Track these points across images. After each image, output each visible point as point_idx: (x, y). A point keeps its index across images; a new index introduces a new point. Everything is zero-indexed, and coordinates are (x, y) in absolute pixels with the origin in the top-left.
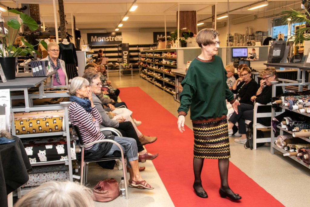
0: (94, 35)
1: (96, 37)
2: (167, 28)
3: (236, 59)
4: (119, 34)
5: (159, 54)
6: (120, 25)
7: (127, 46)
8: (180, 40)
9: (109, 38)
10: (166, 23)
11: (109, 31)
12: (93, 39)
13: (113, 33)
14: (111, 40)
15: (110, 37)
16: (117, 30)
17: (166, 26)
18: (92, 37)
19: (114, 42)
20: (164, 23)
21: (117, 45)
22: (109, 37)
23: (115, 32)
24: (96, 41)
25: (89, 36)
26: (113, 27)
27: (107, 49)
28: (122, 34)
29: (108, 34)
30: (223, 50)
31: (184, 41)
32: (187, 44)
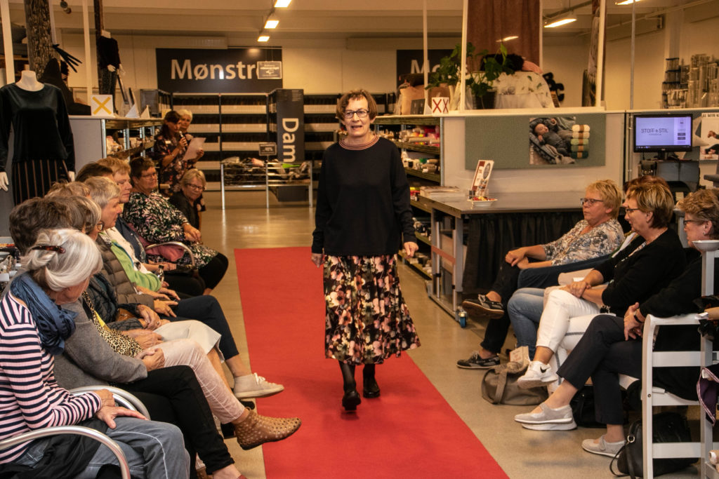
0: (181, 55)
2: (430, 36)
3: (647, 155)
4: (273, 54)
5: (392, 134)
7: (296, 98)
8: (469, 82)
9: (236, 70)
11: (237, 43)
12: (178, 70)
13: (253, 52)
14: (242, 77)
15: (240, 66)
16: (263, 39)
18: (175, 63)
19: (255, 83)
20: (422, 17)
21: (266, 94)
22: (236, 63)
23: (259, 46)
24: (190, 77)
25: (164, 58)
26: (250, 28)
27: (228, 110)
28: (285, 55)
29: (232, 54)
30: (609, 120)
31: (484, 86)
32: (497, 98)
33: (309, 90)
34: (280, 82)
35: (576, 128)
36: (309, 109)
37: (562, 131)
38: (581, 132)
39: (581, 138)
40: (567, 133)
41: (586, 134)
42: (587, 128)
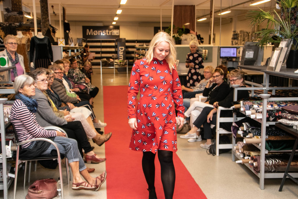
1: (92, 30)
3: (224, 59)
4: (117, 27)
6: (116, 19)
7: (123, 41)
8: (174, 36)
9: (106, 32)
10: (162, 17)
11: (106, 24)
12: (89, 32)
13: (111, 27)
14: (108, 34)
16: (114, 23)
17: (162, 21)
18: (88, 30)
19: (112, 36)
21: (115, 40)
22: (106, 30)
23: (113, 25)
24: (92, 34)
26: (109, 19)
27: (103, 44)
28: (121, 28)
29: (105, 28)
30: (213, 49)
31: (178, 38)
32: (182, 41)
33: (127, 39)
34: (119, 36)
35: (204, 51)
36: (127, 44)
37: (200, 52)
38: (205, 52)
39: (205, 54)
40: (201, 52)
41: (207, 53)
42: (207, 51)
